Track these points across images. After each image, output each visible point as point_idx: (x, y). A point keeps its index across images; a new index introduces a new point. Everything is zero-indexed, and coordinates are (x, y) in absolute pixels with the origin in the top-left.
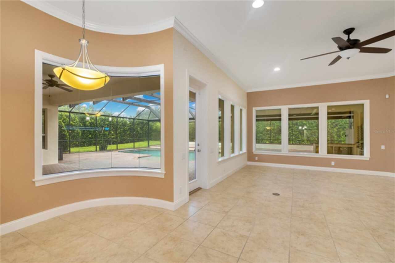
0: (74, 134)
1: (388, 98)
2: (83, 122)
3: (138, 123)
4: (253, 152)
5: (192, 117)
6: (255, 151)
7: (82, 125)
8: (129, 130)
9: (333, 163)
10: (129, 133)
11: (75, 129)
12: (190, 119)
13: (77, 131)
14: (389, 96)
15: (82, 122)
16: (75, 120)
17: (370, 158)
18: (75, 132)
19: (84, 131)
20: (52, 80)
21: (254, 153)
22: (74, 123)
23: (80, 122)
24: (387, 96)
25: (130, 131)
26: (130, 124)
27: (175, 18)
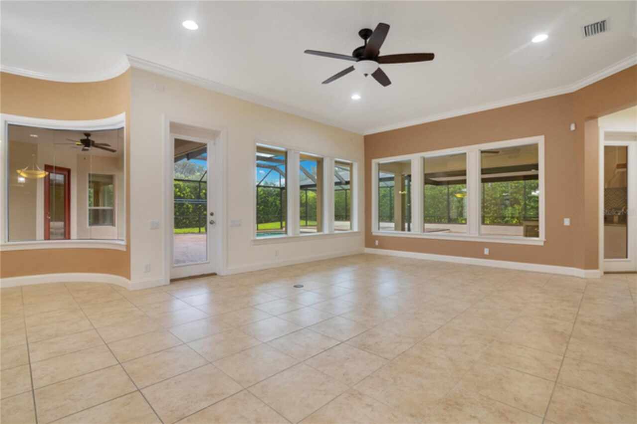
0: (183, 209)
1: (574, 131)
2: (196, 193)
3: (276, 192)
4: (372, 233)
5: (339, 181)
6: (375, 231)
7: (193, 197)
8: (263, 204)
9: (486, 251)
10: (263, 209)
11: (184, 202)
12: (336, 184)
13: (187, 206)
14: (576, 126)
15: (194, 193)
16: (185, 189)
17: (545, 242)
18: (185, 206)
19: (197, 205)
20: (88, 139)
21: (374, 234)
22: (183, 194)
23: (192, 193)
24: (573, 127)
25: (265, 206)
26: (264, 195)
27: (127, 55)
